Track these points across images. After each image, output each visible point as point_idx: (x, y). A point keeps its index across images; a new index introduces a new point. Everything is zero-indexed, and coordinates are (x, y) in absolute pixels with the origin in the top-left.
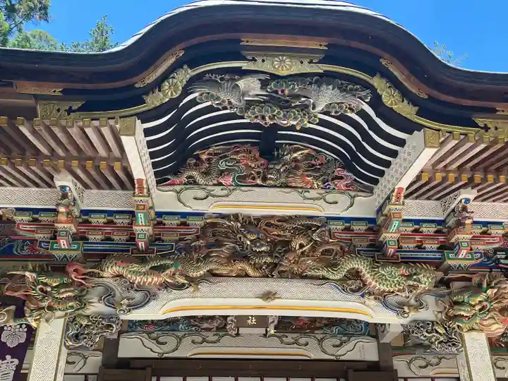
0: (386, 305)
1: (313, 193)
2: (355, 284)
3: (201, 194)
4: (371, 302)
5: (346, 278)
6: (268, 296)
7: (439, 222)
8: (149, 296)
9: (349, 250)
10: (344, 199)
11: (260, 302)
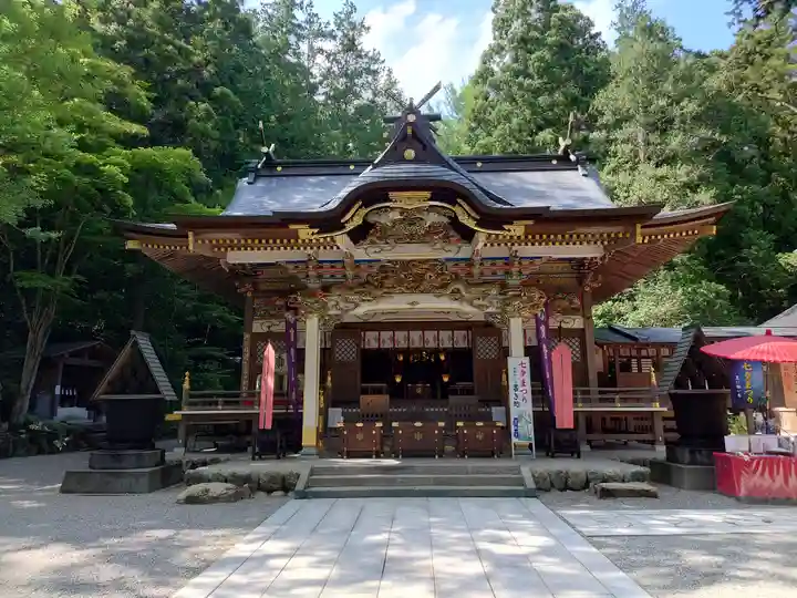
0: (471, 304)
1: (438, 246)
2: (458, 296)
3: (377, 250)
4: (465, 304)
5: (453, 292)
6: (412, 304)
7: (506, 259)
8: (357, 306)
9: (457, 278)
10: (454, 248)
11: (409, 306)
